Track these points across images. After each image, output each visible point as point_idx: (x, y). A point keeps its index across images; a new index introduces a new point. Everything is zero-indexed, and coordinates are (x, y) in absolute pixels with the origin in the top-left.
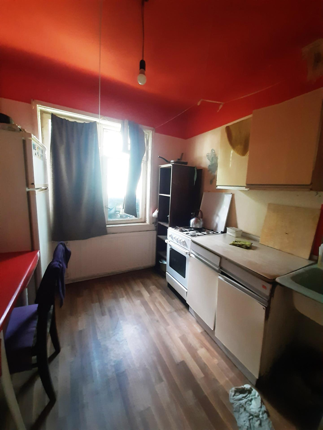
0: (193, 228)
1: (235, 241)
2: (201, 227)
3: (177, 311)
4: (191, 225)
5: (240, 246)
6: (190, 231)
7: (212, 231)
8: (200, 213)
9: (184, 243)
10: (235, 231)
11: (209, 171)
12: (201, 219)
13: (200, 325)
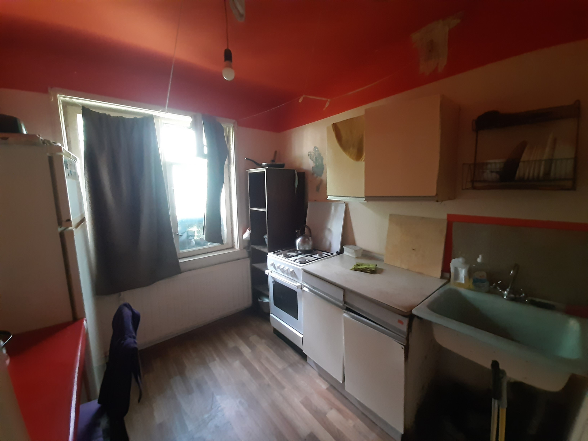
0: (301, 251)
1: (357, 265)
2: (310, 249)
3: (292, 365)
4: (297, 247)
5: (364, 271)
6: (296, 255)
7: (325, 252)
8: (306, 229)
9: (293, 274)
10: (354, 251)
11: (313, 174)
12: (310, 238)
13: (324, 379)
